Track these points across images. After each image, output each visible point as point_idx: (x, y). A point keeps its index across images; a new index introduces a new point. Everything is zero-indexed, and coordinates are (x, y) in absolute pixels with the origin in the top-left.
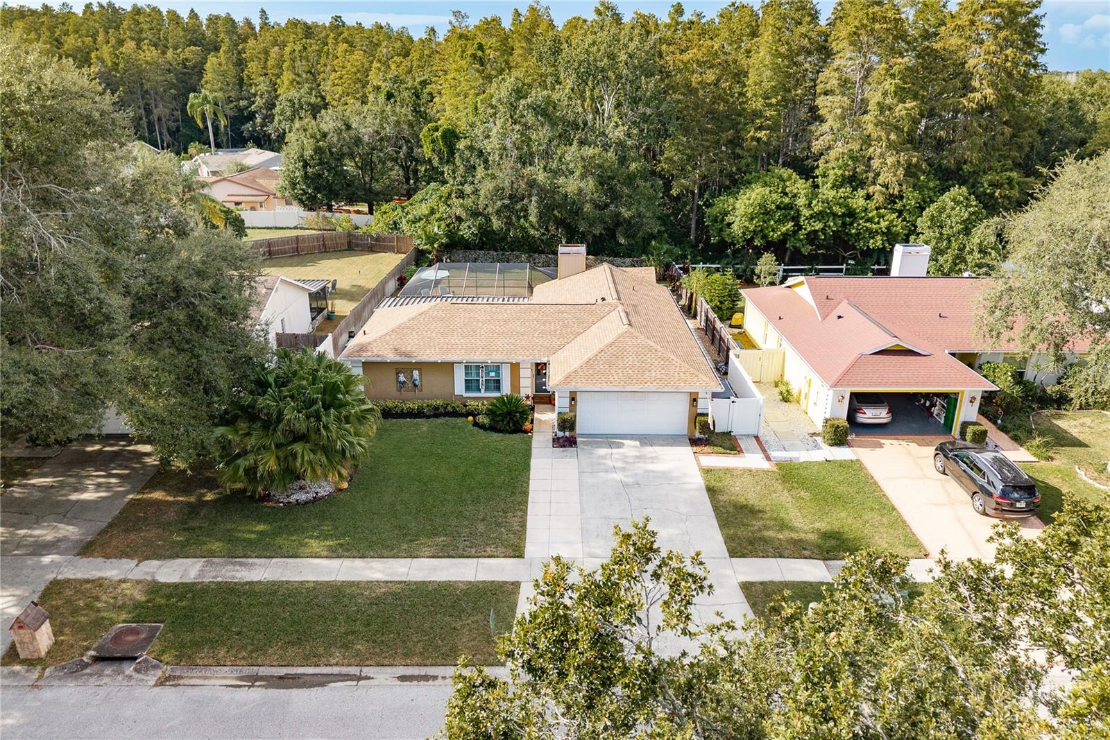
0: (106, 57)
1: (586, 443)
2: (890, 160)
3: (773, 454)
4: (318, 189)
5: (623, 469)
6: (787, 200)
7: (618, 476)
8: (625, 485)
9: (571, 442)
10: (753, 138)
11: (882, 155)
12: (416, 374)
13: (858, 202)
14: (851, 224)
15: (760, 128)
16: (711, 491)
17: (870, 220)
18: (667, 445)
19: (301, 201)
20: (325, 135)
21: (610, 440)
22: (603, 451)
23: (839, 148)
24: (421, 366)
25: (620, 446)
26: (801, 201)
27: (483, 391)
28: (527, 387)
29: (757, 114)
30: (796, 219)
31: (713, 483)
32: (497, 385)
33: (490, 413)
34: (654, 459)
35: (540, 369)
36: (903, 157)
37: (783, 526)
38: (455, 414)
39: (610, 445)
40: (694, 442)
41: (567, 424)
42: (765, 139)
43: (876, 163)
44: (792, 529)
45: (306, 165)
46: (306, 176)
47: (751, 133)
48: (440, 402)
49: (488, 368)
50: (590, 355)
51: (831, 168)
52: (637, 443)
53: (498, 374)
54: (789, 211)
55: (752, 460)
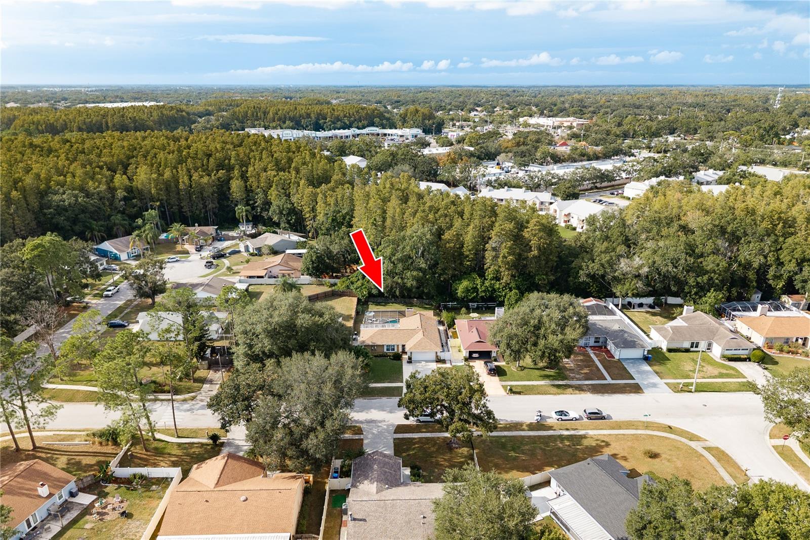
1: (414, 362)
2: (506, 273)
3: (452, 364)
6: (475, 286)
9: (411, 362)
11: (504, 271)
15: (468, 261)
17: (500, 292)
18: (430, 362)
21: (419, 362)
22: (417, 364)
24: (377, 346)
25: (421, 363)
26: (479, 287)
27: (391, 351)
28: (400, 350)
30: (477, 292)
32: (394, 349)
33: (393, 356)
34: (429, 366)
35: (403, 346)
36: (510, 272)
38: (385, 356)
40: (437, 362)
41: (410, 358)
43: (502, 274)
45: (313, 263)
46: (313, 267)
48: (381, 354)
49: (392, 346)
50: (414, 344)
51: (490, 274)
52: (424, 362)
54: (475, 289)
55: (448, 365)
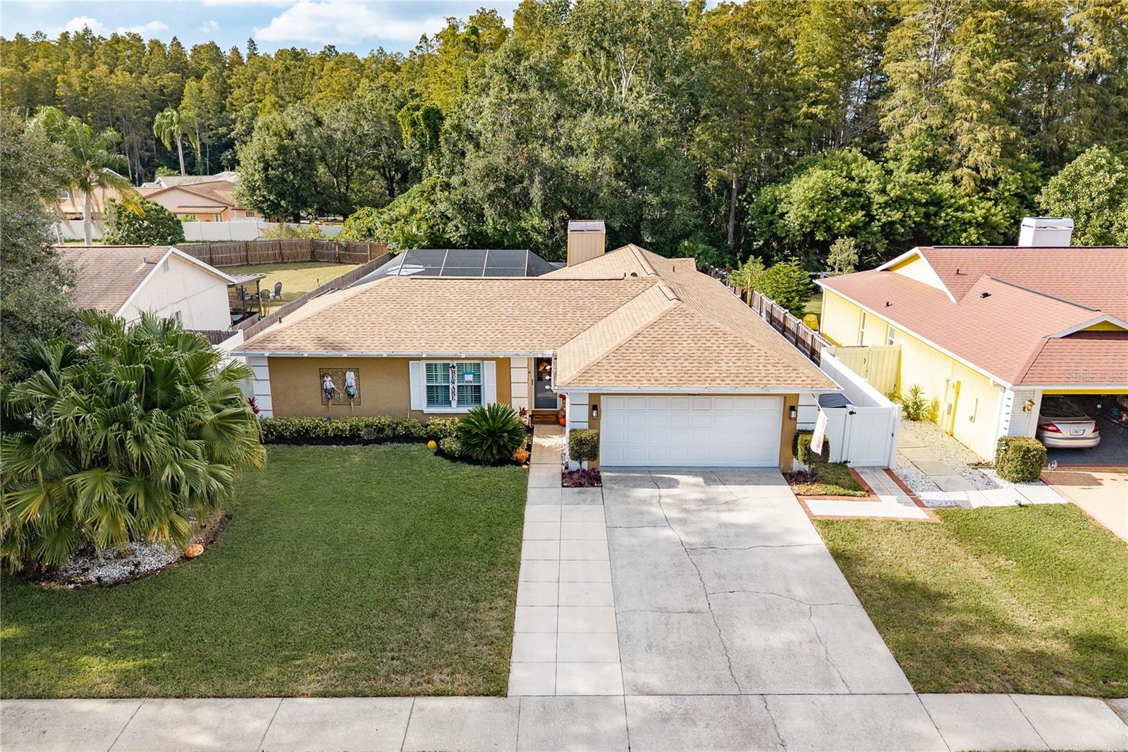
0: (75, 81)
1: (615, 480)
2: (982, 136)
3: (924, 496)
4: (281, 195)
5: (683, 522)
6: (854, 185)
7: (675, 534)
8: (690, 550)
9: (591, 479)
10: (807, 116)
11: (971, 130)
12: (350, 377)
13: (943, 187)
14: (936, 214)
15: (815, 103)
16: (843, 559)
17: (961, 209)
18: (748, 482)
19: (261, 210)
20: (291, 134)
21: (656, 475)
22: (643, 493)
23: (915, 124)
24: (361, 364)
25: (672, 484)
26: (872, 186)
27: (454, 403)
28: (522, 398)
29: (809, 87)
30: (867, 206)
31: (841, 545)
32: (476, 393)
33: (465, 434)
34: (731, 505)
35: (542, 367)
36: (998, 132)
37: (998, 626)
38: (408, 438)
39: (656, 484)
40: (793, 478)
41: (585, 448)
42: (821, 116)
43: (963, 140)
44: (1016, 631)
45: (267, 167)
46: (267, 180)
47: (804, 109)
48: (385, 420)
49: (461, 368)
50: (620, 340)
51: (904, 147)
52: (700, 480)
53: (477, 376)
54: (857, 199)
55: (892, 506)
